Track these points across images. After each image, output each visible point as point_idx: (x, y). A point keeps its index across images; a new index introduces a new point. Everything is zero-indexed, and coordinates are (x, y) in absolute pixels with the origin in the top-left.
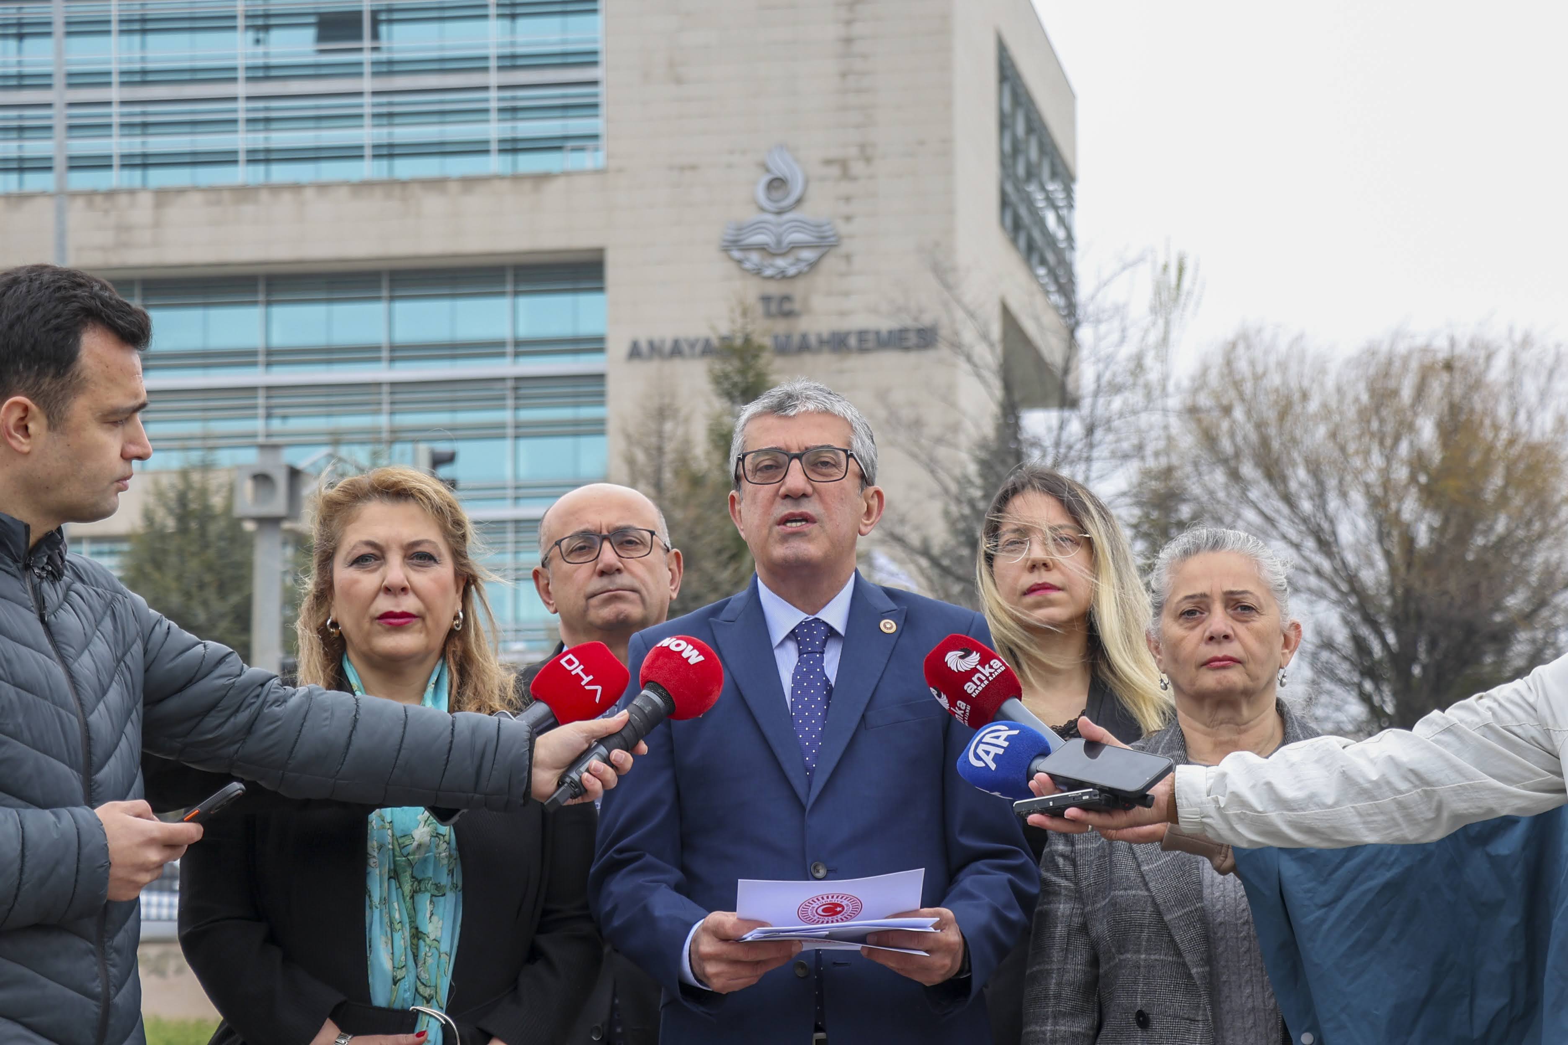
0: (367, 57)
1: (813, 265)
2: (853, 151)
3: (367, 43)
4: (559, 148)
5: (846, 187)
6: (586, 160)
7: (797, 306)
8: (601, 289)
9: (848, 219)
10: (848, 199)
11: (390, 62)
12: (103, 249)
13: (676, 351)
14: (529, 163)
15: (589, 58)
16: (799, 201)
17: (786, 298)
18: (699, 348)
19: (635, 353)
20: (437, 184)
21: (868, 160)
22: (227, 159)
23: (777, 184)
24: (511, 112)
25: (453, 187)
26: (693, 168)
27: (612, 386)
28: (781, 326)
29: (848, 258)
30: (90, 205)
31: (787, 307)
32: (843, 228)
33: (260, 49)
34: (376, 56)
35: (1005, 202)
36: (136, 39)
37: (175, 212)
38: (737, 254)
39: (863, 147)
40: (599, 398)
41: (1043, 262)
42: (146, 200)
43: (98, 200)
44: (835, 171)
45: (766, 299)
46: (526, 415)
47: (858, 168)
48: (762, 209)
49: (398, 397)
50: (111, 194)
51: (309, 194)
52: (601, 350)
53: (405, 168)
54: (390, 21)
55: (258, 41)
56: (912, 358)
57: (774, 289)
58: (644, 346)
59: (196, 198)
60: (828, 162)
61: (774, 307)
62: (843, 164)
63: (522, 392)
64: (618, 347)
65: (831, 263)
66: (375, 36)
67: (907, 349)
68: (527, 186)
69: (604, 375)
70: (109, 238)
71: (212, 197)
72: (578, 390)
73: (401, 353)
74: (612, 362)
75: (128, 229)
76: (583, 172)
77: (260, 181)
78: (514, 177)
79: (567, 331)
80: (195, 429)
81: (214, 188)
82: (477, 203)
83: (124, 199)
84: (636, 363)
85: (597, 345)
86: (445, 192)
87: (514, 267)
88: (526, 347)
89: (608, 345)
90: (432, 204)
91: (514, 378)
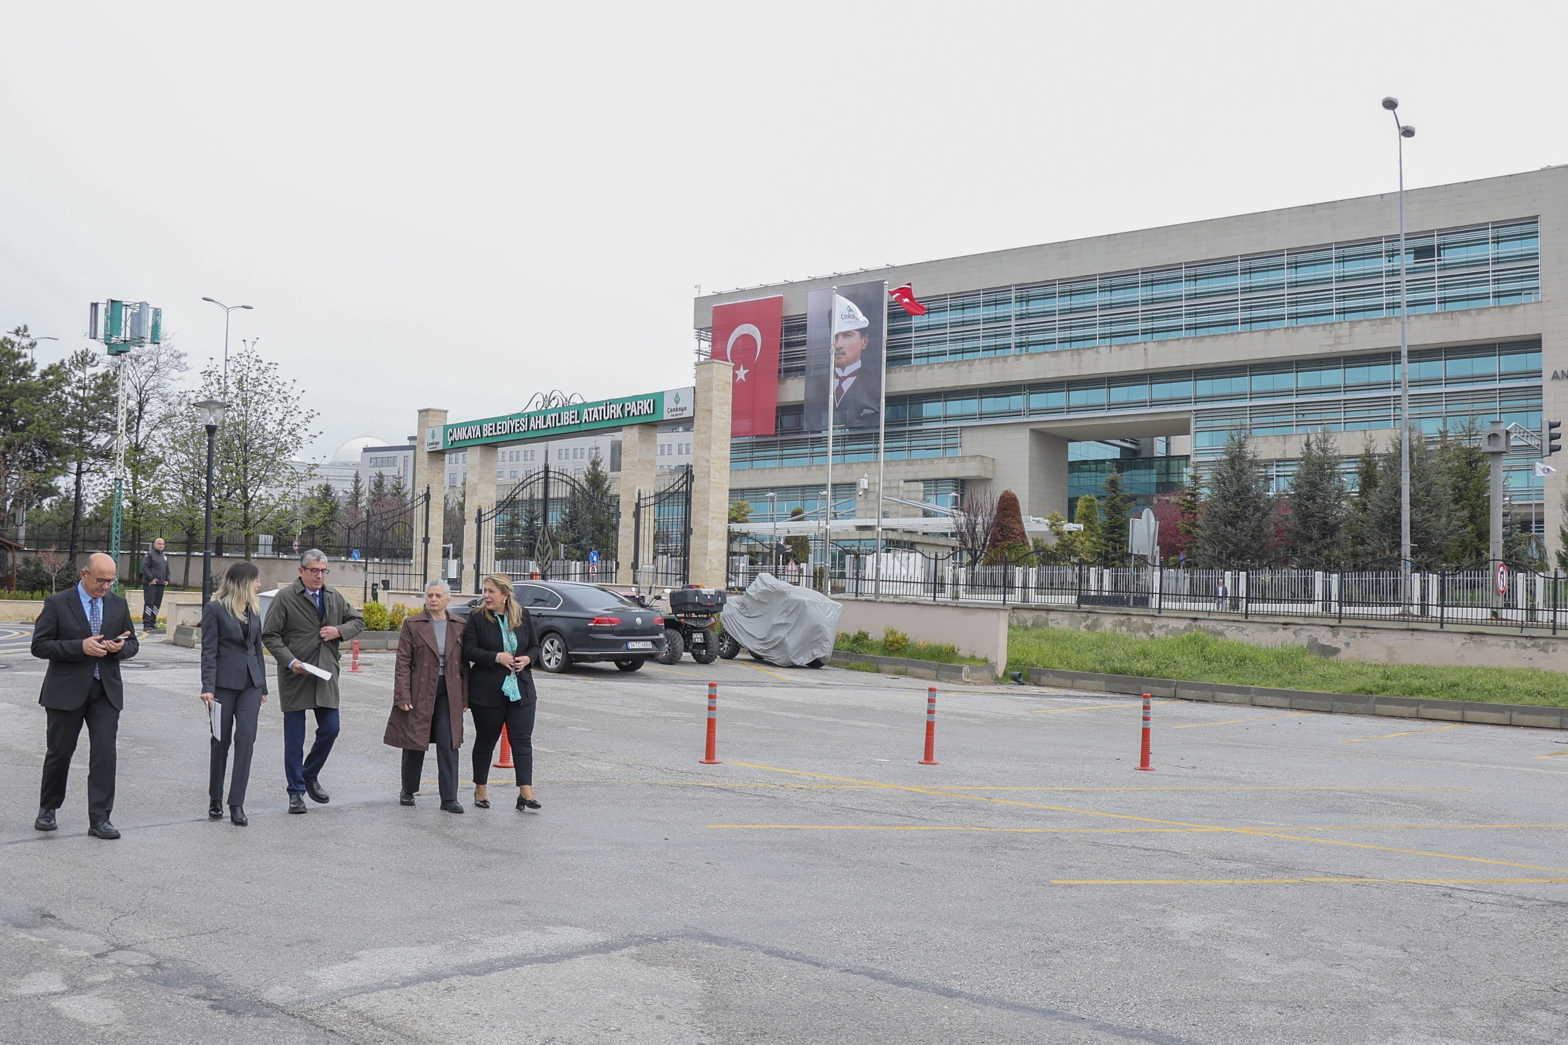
0: (1436, 263)
3: (1436, 258)
4: (1521, 294)
6: (1533, 298)
8: (1541, 351)
11: (1445, 265)
12: (1330, 346)
14: (1504, 301)
15: (1534, 256)
19: (1555, 376)
20: (1467, 312)
22: (1379, 308)
24: (1497, 281)
25: (1473, 313)
27: (1544, 391)
30: (1325, 329)
33: (1391, 264)
34: (1439, 262)
36: (1341, 264)
37: (1358, 330)
40: (1540, 395)
42: (1346, 325)
43: (1328, 326)
46: (1505, 404)
49: (1448, 399)
50: (1332, 324)
51: (1413, 319)
52: (1541, 376)
53: (1450, 306)
54: (1444, 249)
55: (1390, 261)
58: (1560, 374)
59: (1367, 324)
63: (1503, 395)
64: (1547, 374)
66: (1439, 255)
68: (1506, 310)
69: (1541, 386)
70: (1332, 341)
71: (1372, 323)
72: (1529, 393)
73: (1449, 381)
74: (1545, 381)
75: (1339, 337)
76: (1531, 303)
77: (1391, 315)
78: (1500, 307)
79: (1523, 369)
80: (1365, 414)
81: (1373, 320)
82: (1483, 318)
83: (1337, 326)
84: (1556, 381)
85: (1538, 374)
86: (1470, 315)
87: (1499, 344)
88: (1503, 377)
89: (1543, 374)
90: (1465, 320)
91: (1500, 389)
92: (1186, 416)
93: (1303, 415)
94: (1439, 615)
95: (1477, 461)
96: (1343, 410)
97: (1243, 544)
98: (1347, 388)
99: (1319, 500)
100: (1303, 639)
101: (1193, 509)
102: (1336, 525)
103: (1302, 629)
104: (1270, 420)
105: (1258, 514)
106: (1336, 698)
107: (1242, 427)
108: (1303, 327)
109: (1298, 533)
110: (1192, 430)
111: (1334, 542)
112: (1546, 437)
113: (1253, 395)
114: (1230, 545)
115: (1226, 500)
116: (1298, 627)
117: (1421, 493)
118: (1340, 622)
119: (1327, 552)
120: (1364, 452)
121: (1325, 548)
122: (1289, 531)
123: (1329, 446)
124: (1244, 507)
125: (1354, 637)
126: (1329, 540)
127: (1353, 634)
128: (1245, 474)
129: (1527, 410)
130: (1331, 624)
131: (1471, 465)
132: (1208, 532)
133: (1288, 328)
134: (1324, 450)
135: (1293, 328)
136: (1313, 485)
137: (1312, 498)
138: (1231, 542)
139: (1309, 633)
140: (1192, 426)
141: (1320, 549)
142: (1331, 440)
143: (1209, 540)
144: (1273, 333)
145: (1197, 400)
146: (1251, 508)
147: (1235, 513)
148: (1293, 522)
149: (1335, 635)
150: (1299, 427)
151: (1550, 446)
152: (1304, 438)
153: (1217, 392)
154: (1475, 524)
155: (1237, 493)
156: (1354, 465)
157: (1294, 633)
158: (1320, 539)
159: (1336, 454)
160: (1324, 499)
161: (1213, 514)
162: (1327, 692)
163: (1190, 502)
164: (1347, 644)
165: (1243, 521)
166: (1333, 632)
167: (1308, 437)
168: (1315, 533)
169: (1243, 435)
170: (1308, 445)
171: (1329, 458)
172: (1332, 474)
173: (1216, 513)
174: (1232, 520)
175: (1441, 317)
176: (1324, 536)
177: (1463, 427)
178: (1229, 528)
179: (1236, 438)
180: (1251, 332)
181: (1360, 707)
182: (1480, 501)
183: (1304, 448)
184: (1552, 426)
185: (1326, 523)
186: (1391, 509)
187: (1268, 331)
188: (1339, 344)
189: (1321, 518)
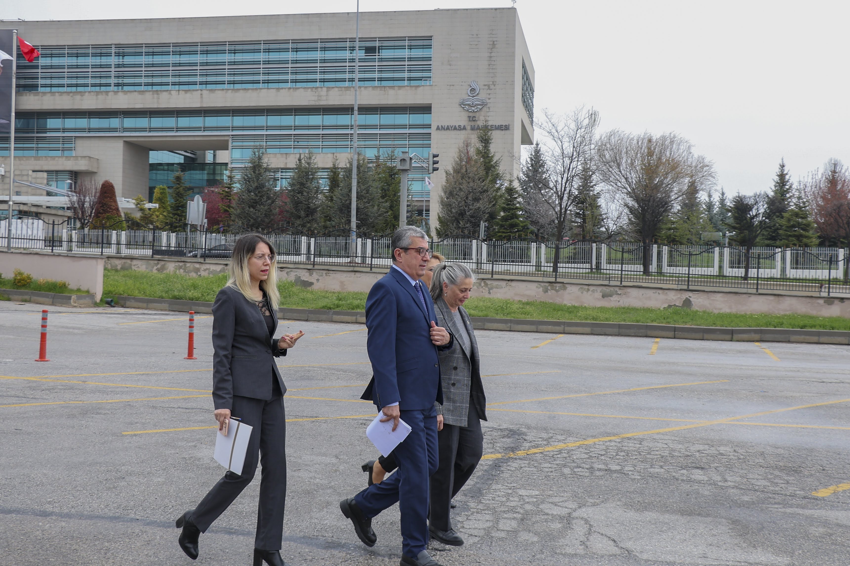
0: (377, 57)
1: (481, 109)
2: (491, 83)
3: (377, 54)
4: (421, 80)
5: (489, 91)
6: (428, 82)
7: (476, 119)
8: (431, 113)
9: (489, 99)
10: (489, 94)
11: (382, 58)
12: (315, 101)
13: (448, 128)
14: (413, 83)
15: (429, 59)
16: (478, 94)
17: (475, 117)
18: (453, 128)
19: (438, 128)
20: (392, 87)
21: (494, 85)
22: (344, 80)
23: (473, 90)
24: (410, 71)
25: (396, 88)
26: (453, 85)
27: (432, 136)
28: (473, 123)
29: (489, 108)
30: (312, 91)
31: (474, 119)
32: (488, 101)
33: (352, 55)
34: (379, 57)
35: (522, 96)
36: (323, 52)
37: (332, 92)
38: (463, 106)
39: (493, 82)
40: (429, 139)
41: (528, 111)
42: (325, 89)
43: (314, 89)
44: (487, 87)
45: (469, 117)
46: (411, 142)
47: (492, 87)
48: (469, 96)
49: (381, 137)
50: (317, 88)
51: (362, 89)
52: (430, 128)
53: (384, 83)
54: (382, 49)
55: (351, 53)
56: (503, 132)
57: (471, 114)
58: (440, 127)
59: (336, 89)
60: (485, 85)
61: (471, 119)
62: (489, 86)
63: (410, 137)
64: (434, 127)
65: (485, 109)
66: (379, 53)
67: (502, 130)
68: (414, 88)
69: (430, 133)
70: (316, 98)
71: (340, 89)
72: (424, 137)
73: (382, 127)
74: (433, 131)
75: (321, 96)
76: (427, 86)
77: (351, 86)
78: (410, 86)
79: (421, 123)
80: (334, 143)
81: (340, 87)
82: (401, 92)
83: (320, 89)
84: (438, 131)
85: (429, 126)
86: (394, 89)
87: (410, 107)
88: (411, 126)
89: (432, 126)
90: (391, 92)
91: (409, 134)
92: (226, 138)
93: (298, 142)
94: (370, 263)
95: (394, 174)
96: (321, 140)
97: (259, 219)
98: (324, 127)
99: (305, 194)
100: (292, 277)
101: (229, 197)
102: (314, 209)
103: (291, 271)
104: (278, 143)
105: (269, 201)
106: (311, 312)
107: (261, 147)
108: (299, 88)
109: (292, 213)
110: (230, 147)
111: (313, 219)
112: (431, 163)
113: (268, 128)
114: (252, 220)
115: (250, 192)
116: (289, 270)
117: (364, 192)
118: (314, 267)
119: (309, 225)
120: (332, 166)
121: (308, 222)
122: (287, 211)
123: (312, 161)
124: (260, 196)
125: (322, 276)
126: (310, 218)
127: (321, 274)
128: (261, 176)
129: (423, 146)
130: (308, 268)
131: (392, 177)
132: (239, 211)
133: (290, 88)
134: (309, 164)
135: (293, 88)
136: (302, 184)
137: (301, 192)
138: (252, 218)
139: (296, 273)
140: (230, 145)
141: (305, 223)
142: (313, 158)
143: (239, 216)
144: (281, 91)
145: (234, 128)
146: (265, 198)
147: (255, 200)
148: (290, 207)
149: (311, 275)
150: (296, 149)
151: (433, 167)
152: (298, 156)
153: (246, 124)
154: (393, 211)
155: (257, 188)
156: (326, 174)
157: (287, 273)
158: (305, 217)
159: (316, 166)
160: (308, 193)
161: (241, 200)
162: (305, 308)
163: (227, 192)
164: (318, 280)
165: (260, 205)
166: (310, 272)
167: (300, 155)
168: (302, 213)
169: (261, 152)
170: (300, 160)
171: (312, 169)
172: (313, 178)
173: (243, 199)
174: (254, 204)
175: (379, 89)
176: (307, 216)
177: (388, 154)
178: (252, 209)
179: (257, 153)
180: (268, 88)
181: (324, 317)
182: (396, 198)
183: (298, 162)
184: (435, 156)
185: (309, 208)
186: (347, 200)
187: (278, 89)
188: (320, 100)
189: (306, 204)
